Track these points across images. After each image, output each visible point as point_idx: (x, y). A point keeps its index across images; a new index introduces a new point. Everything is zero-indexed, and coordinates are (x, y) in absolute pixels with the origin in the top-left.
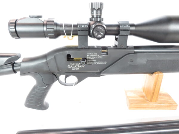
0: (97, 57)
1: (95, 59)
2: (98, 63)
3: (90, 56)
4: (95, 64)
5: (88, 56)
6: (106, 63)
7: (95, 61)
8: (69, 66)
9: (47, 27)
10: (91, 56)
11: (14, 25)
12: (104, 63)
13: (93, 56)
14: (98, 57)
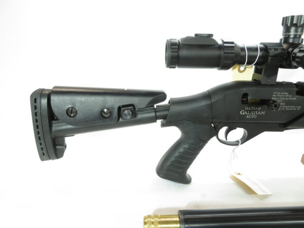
0: (287, 99)
1: (284, 101)
2: (288, 108)
3: (277, 97)
4: (283, 109)
5: (274, 97)
6: (299, 108)
7: (283, 105)
8: (242, 112)
9: (225, 51)
10: (279, 97)
11: (177, 47)
12: (297, 108)
13: (282, 97)
14: (290, 99)
